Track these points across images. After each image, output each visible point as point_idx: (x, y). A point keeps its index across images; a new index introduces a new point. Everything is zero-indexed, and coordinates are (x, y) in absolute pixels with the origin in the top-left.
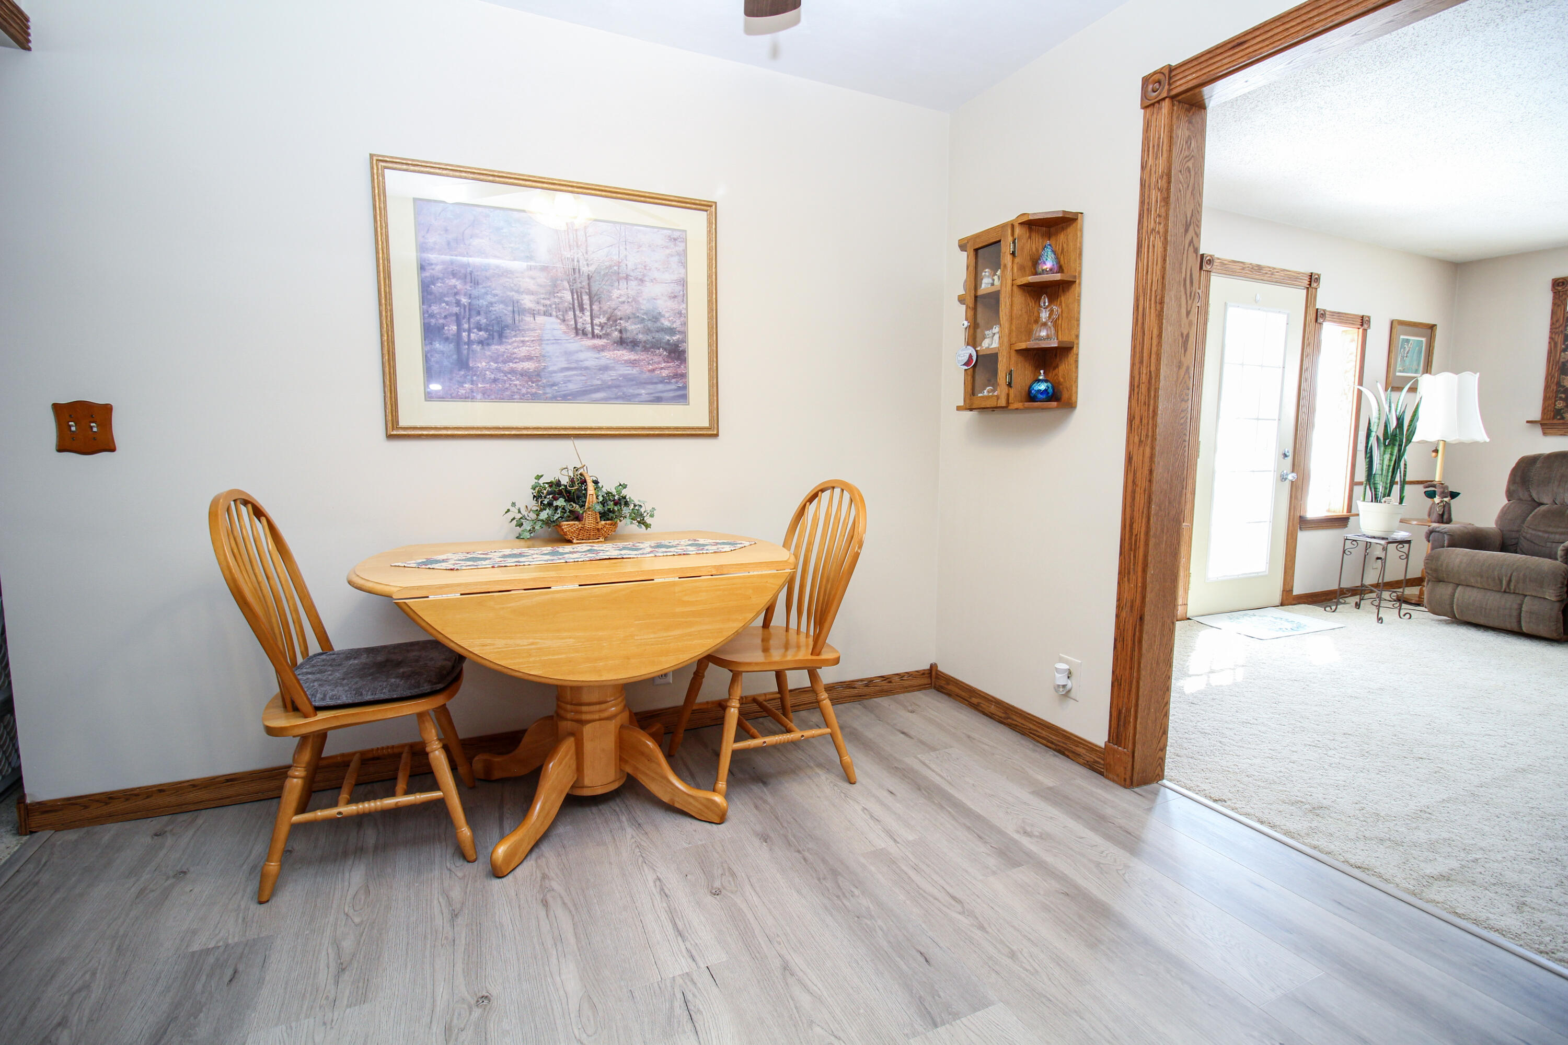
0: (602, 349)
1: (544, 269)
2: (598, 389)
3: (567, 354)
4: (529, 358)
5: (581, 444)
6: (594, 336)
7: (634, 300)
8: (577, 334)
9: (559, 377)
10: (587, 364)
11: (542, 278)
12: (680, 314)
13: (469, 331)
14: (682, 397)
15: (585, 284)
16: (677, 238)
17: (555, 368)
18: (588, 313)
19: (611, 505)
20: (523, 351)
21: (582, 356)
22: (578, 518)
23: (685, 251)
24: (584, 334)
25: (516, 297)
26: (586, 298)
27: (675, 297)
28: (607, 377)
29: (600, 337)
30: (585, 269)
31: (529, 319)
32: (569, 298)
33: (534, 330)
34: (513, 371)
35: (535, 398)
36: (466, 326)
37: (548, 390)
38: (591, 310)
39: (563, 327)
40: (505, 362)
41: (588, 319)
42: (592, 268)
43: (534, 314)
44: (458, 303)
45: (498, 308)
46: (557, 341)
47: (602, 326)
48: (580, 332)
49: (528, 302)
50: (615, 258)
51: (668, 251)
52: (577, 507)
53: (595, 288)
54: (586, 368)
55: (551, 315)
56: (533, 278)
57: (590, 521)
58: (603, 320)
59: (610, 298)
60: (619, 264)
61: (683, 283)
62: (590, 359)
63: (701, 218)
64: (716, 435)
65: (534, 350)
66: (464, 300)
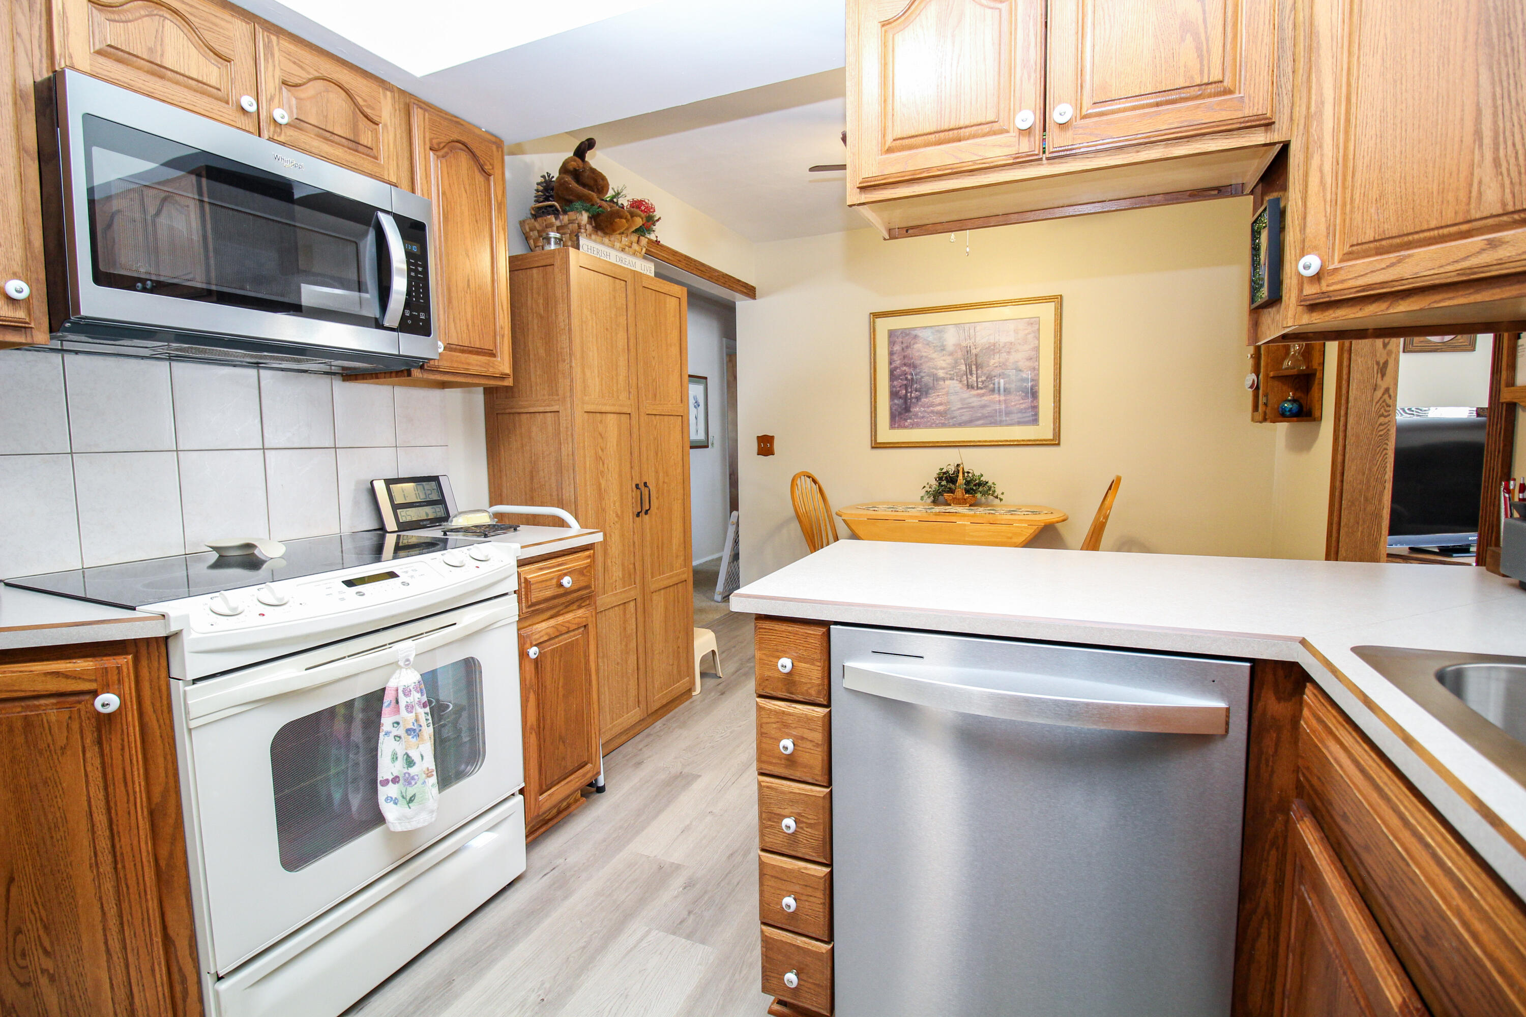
0: (983, 395)
1: (951, 354)
2: (979, 419)
3: (962, 400)
4: (941, 404)
6: (978, 388)
7: (1004, 364)
8: (968, 388)
9: (957, 413)
10: (973, 405)
11: (949, 360)
12: (1034, 369)
13: (911, 392)
14: (1035, 420)
15: (974, 359)
16: (1035, 322)
17: (955, 408)
18: (975, 376)
20: (938, 400)
21: (970, 400)
22: (953, 491)
23: (1039, 329)
24: (973, 388)
25: (935, 371)
26: (974, 367)
27: (1031, 359)
28: (986, 411)
29: (981, 388)
30: (974, 351)
31: (941, 383)
32: (964, 368)
33: (944, 388)
34: (932, 412)
35: (943, 425)
36: (910, 390)
37: (950, 421)
38: (977, 374)
39: (960, 385)
40: (928, 407)
41: (975, 379)
42: (978, 350)
43: (944, 380)
44: (906, 379)
45: (926, 379)
46: (956, 393)
47: (983, 382)
48: (969, 386)
49: (941, 373)
50: (992, 341)
51: (1027, 332)
52: (952, 486)
53: (979, 361)
54: (973, 407)
55: (953, 379)
56: (944, 360)
57: (959, 494)
58: (984, 378)
59: (988, 366)
60: (994, 345)
61: (1037, 349)
62: (975, 402)
63: (1051, 307)
64: (1058, 444)
65: (944, 399)
66: (909, 377)
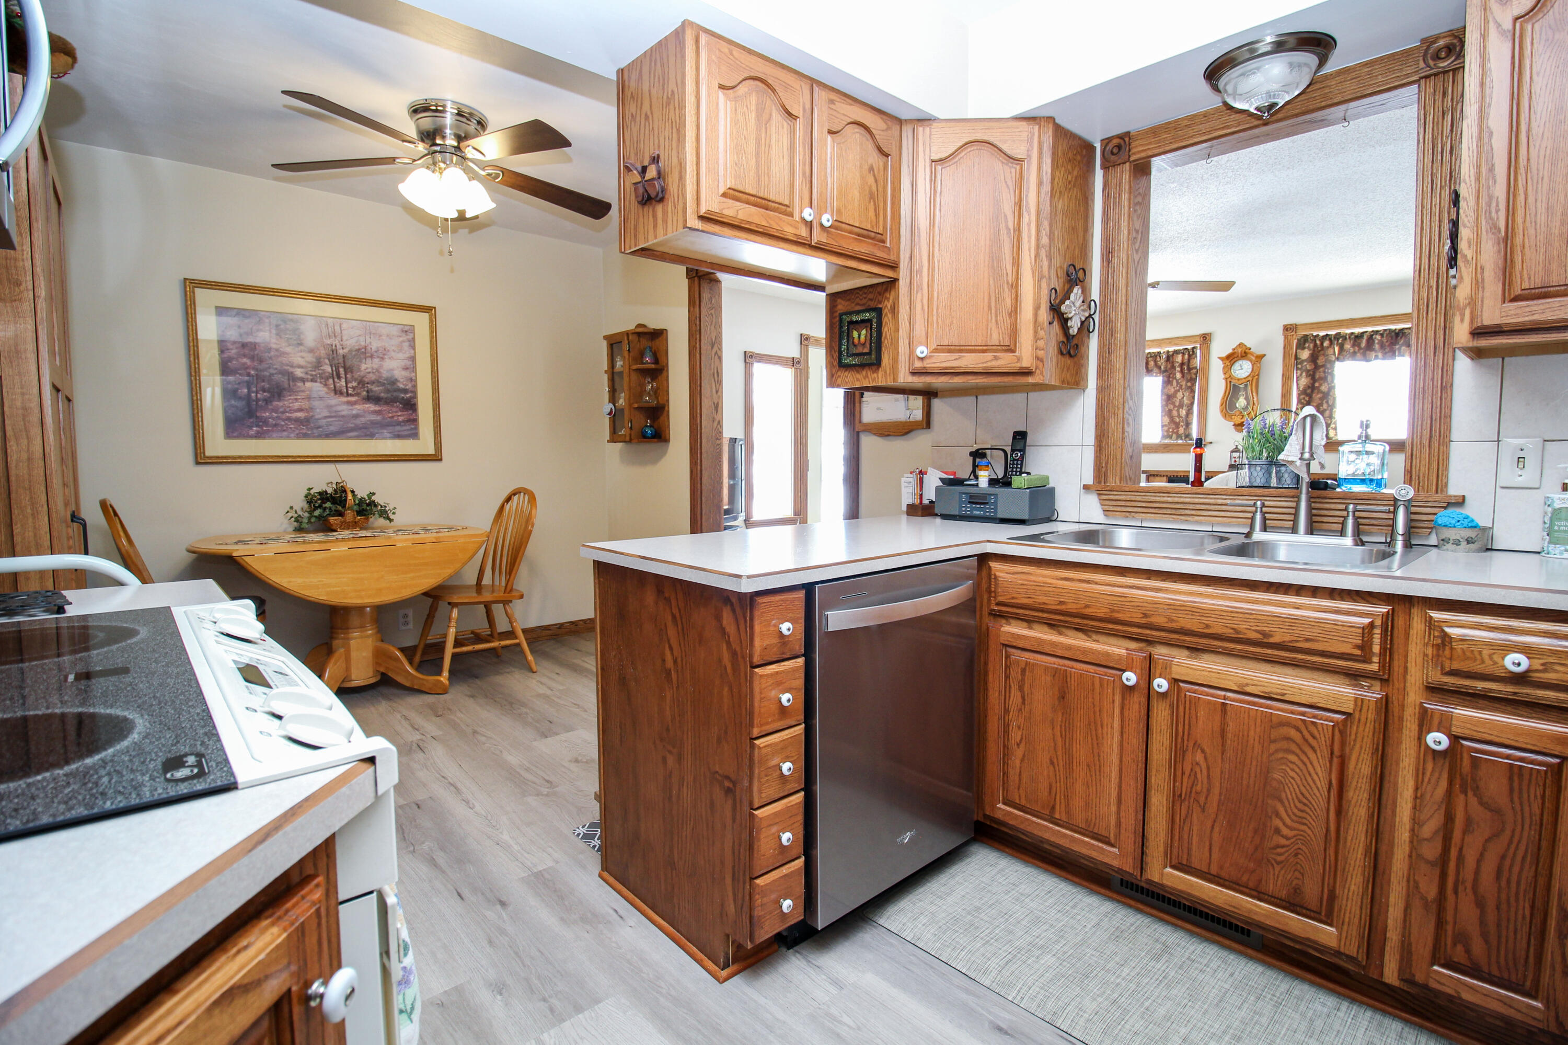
0: (355, 403)
1: (311, 351)
2: (352, 430)
3: (329, 407)
4: (300, 410)
5: (341, 467)
6: (348, 395)
7: (378, 371)
8: (336, 393)
9: (323, 422)
10: (343, 413)
11: (310, 358)
12: (411, 380)
13: (257, 392)
14: (414, 435)
15: (341, 361)
16: (408, 331)
17: (320, 416)
18: (343, 380)
19: (365, 506)
20: (297, 405)
21: (339, 408)
22: (341, 514)
23: (414, 339)
24: (341, 393)
25: (291, 370)
26: (342, 370)
27: (407, 369)
28: (359, 421)
29: (352, 395)
30: (341, 352)
31: (300, 384)
32: (329, 370)
33: (303, 391)
34: (289, 419)
35: (305, 436)
36: (254, 389)
37: (315, 431)
38: (346, 378)
39: (325, 389)
40: (283, 412)
41: (344, 384)
42: (346, 351)
43: (303, 380)
44: (249, 375)
45: (278, 378)
46: (321, 398)
47: (354, 388)
48: (337, 392)
49: (299, 373)
50: (363, 344)
51: (401, 339)
52: (340, 508)
53: (348, 364)
54: (343, 416)
55: (316, 382)
56: (303, 358)
57: (349, 515)
58: (355, 384)
59: (359, 370)
60: (365, 348)
61: (413, 359)
62: (345, 410)
63: (426, 316)
64: (441, 460)
65: (305, 404)
66: (252, 372)
